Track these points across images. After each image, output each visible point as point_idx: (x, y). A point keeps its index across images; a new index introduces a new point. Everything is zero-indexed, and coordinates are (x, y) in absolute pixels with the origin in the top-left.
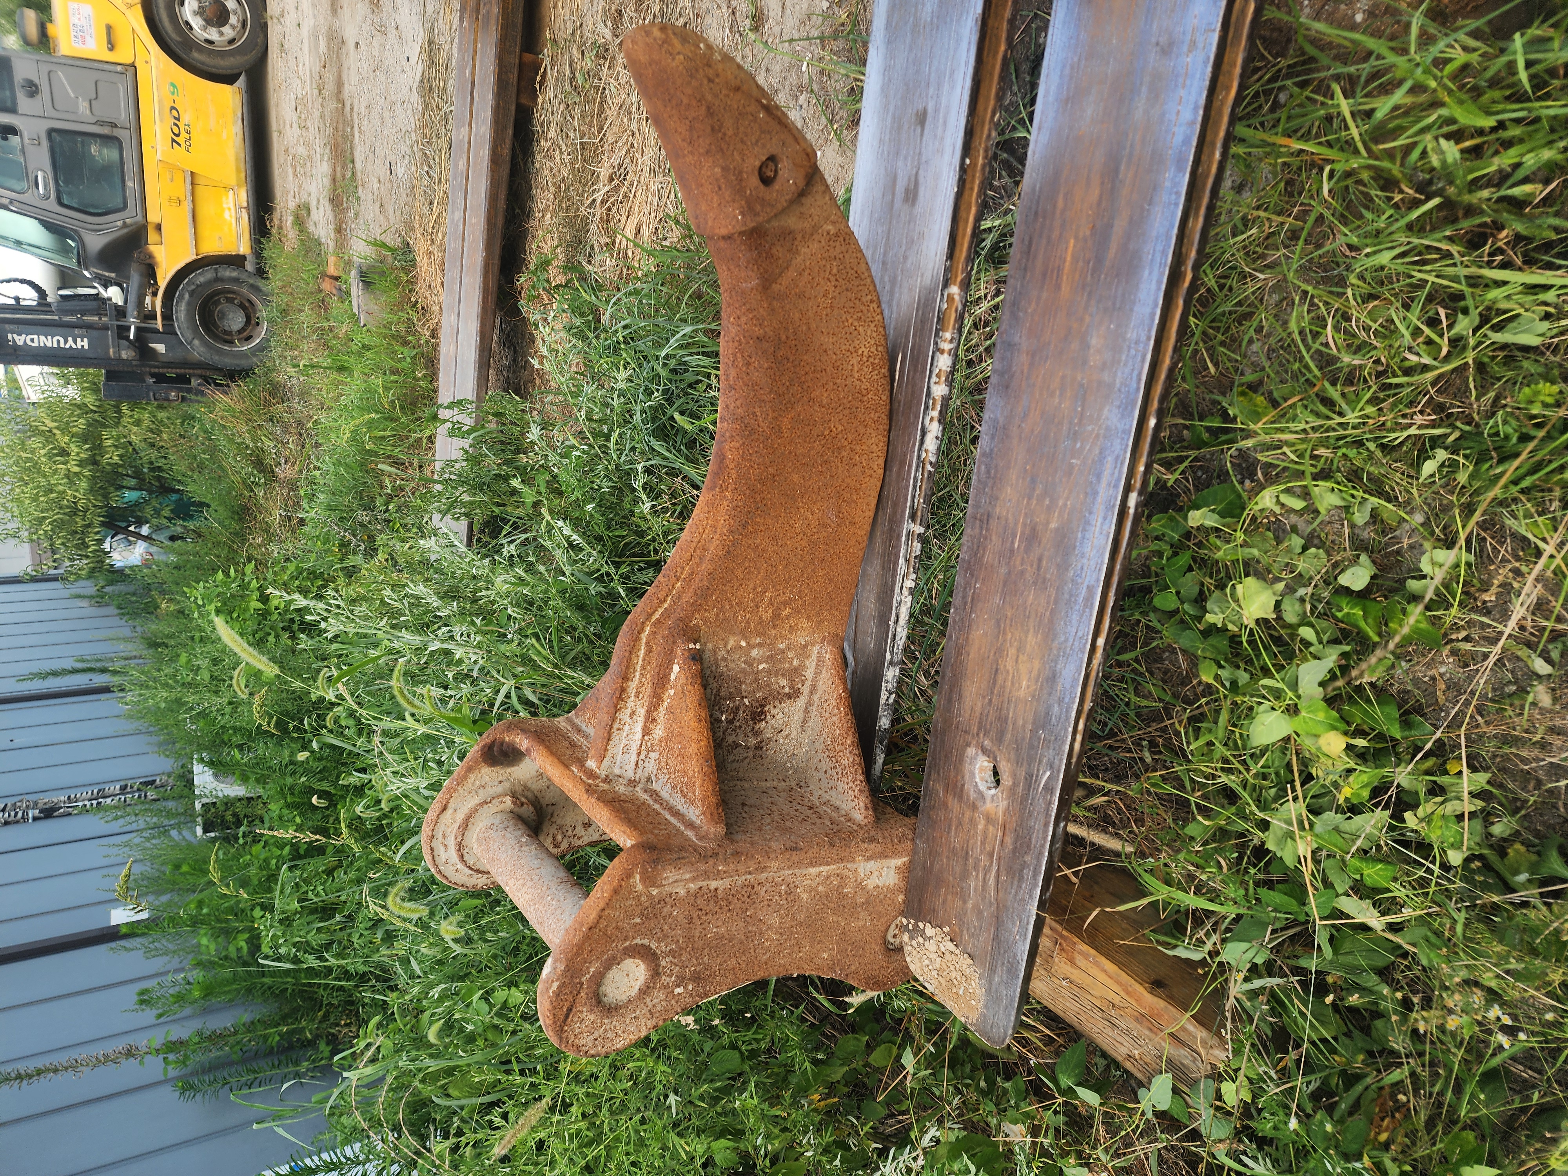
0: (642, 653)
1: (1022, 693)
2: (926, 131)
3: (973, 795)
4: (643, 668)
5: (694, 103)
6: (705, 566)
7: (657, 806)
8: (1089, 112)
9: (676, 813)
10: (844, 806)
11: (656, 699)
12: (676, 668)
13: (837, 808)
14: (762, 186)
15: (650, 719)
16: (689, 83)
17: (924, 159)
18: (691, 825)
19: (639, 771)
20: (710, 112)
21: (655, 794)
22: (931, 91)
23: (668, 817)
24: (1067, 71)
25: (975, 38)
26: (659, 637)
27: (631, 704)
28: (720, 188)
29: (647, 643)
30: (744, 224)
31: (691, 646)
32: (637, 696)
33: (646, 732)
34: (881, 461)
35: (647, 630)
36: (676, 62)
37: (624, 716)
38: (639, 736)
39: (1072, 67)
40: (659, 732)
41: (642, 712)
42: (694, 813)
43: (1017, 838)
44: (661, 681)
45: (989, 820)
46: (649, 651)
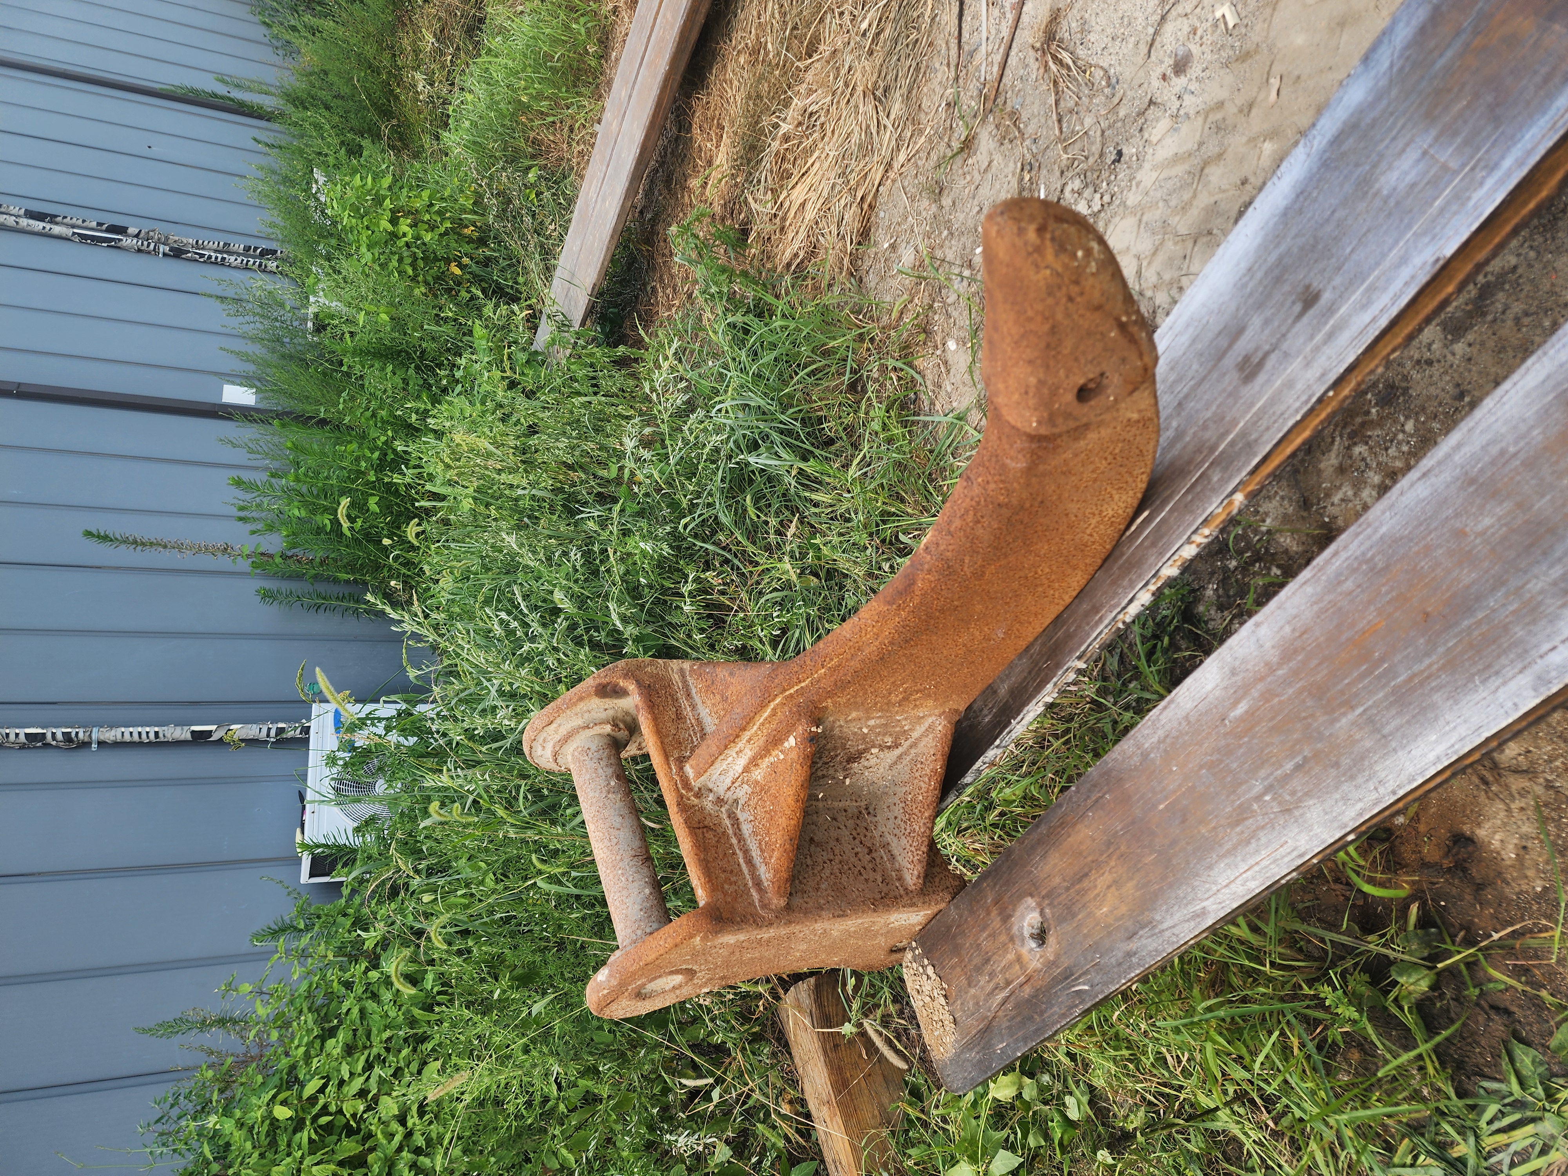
0: (766, 715)
1: (1099, 913)
2: (1305, 319)
3: (1015, 930)
4: (763, 724)
5: (1039, 318)
6: (855, 664)
7: (734, 841)
8: (1487, 521)
9: (749, 862)
10: (899, 859)
11: (765, 751)
12: (792, 741)
13: (893, 857)
14: (1075, 402)
15: (754, 762)
16: (1043, 300)
17: (1285, 346)
18: (758, 884)
19: (730, 793)
20: (1053, 330)
21: (736, 823)
22: (1337, 281)
23: (741, 861)
24: (1494, 450)
25: (1423, 278)
26: (786, 709)
27: (740, 745)
28: (1026, 393)
29: (774, 709)
30: (1036, 428)
31: (814, 729)
32: (749, 741)
33: (746, 770)
34: (1074, 594)
35: (778, 700)
36: (1040, 276)
37: (732, 752)
38: (739, 769)
39: (1503, 452)
40: (758, 774)
41: (748, 753)
42: (765, 874)
43: (1035, 996)
44: (775, 741)
45: (1019, 959)
46: (774, 713)
